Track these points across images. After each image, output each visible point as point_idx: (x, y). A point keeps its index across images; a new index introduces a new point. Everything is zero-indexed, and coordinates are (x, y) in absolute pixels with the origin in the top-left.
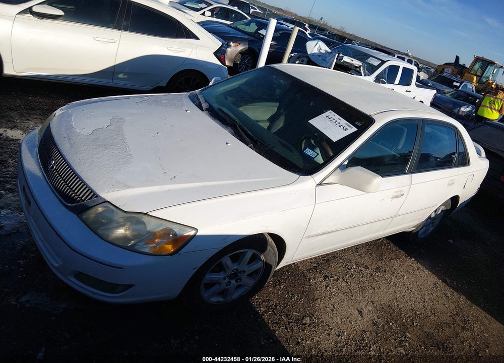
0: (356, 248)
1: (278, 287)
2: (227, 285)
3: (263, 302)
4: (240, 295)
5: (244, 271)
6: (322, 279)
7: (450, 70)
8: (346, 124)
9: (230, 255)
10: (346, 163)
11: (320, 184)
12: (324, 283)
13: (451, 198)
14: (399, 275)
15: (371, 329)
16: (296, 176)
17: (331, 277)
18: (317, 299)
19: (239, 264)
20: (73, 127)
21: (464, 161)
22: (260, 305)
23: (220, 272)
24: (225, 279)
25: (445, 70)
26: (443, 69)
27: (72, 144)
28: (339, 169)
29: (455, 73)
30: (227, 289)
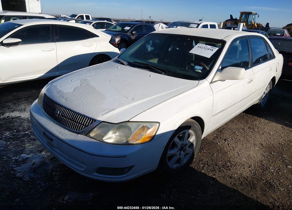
0: (232, 121)
1: (202, 152)
2: (180, 155)
3: (199, 162)
4: (187, 160)
5: (187, 144)
6: (224, 141)
7: (230, 23)
8: (211, 47)
9: (177, 136)
10: (220, 68)
11: (211, 83)
12: (226, 143)
13: (271, 80)
14: (262, 128)
15: (264, 159)
16: (197, 82)
17: (228, 139)
18: (227, 152)
19: (183, 140)
20: (61, 91)
21: (272, 57)
22: (198, 164)
23: (174, 148)
24: (178, 152)
25: (227, 24)
26: (226, 24)
27: (66, 99)
28: (218, 72)
29: (233, 24)
30: (180, 158)
